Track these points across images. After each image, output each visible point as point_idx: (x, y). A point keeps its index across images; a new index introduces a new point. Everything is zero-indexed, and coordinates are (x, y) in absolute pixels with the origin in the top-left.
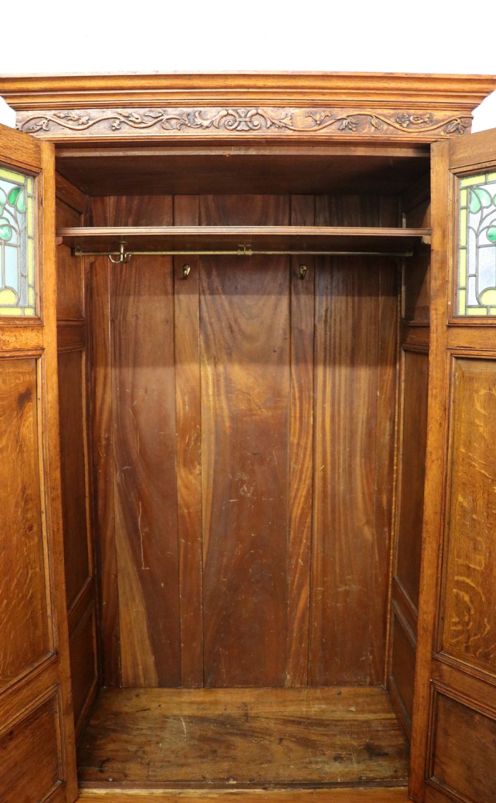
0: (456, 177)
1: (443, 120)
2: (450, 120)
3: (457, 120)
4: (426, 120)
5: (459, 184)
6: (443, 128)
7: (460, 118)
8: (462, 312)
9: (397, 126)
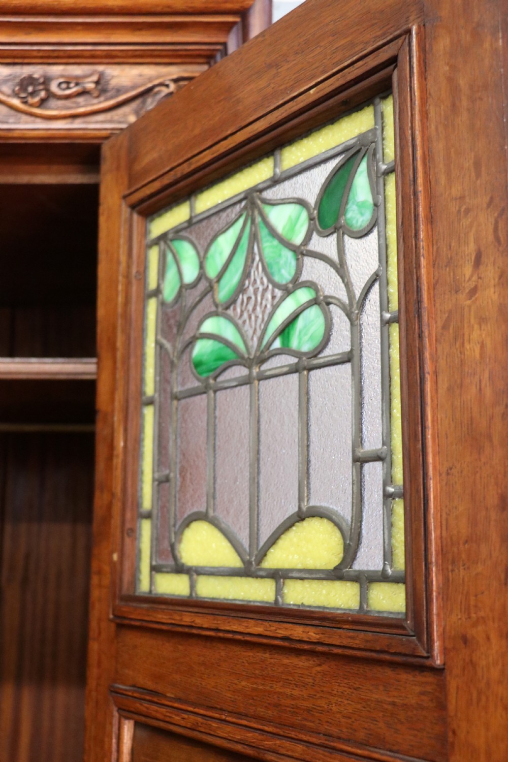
0: (136, 217)
1: (133, 87)
2: (150, 85)
3: (167, 86)
4: (91, 86)
5: (146, 232)
6: (134, 105)
7: (176, 81)
8: (144, 586)
9: (16, 102)
